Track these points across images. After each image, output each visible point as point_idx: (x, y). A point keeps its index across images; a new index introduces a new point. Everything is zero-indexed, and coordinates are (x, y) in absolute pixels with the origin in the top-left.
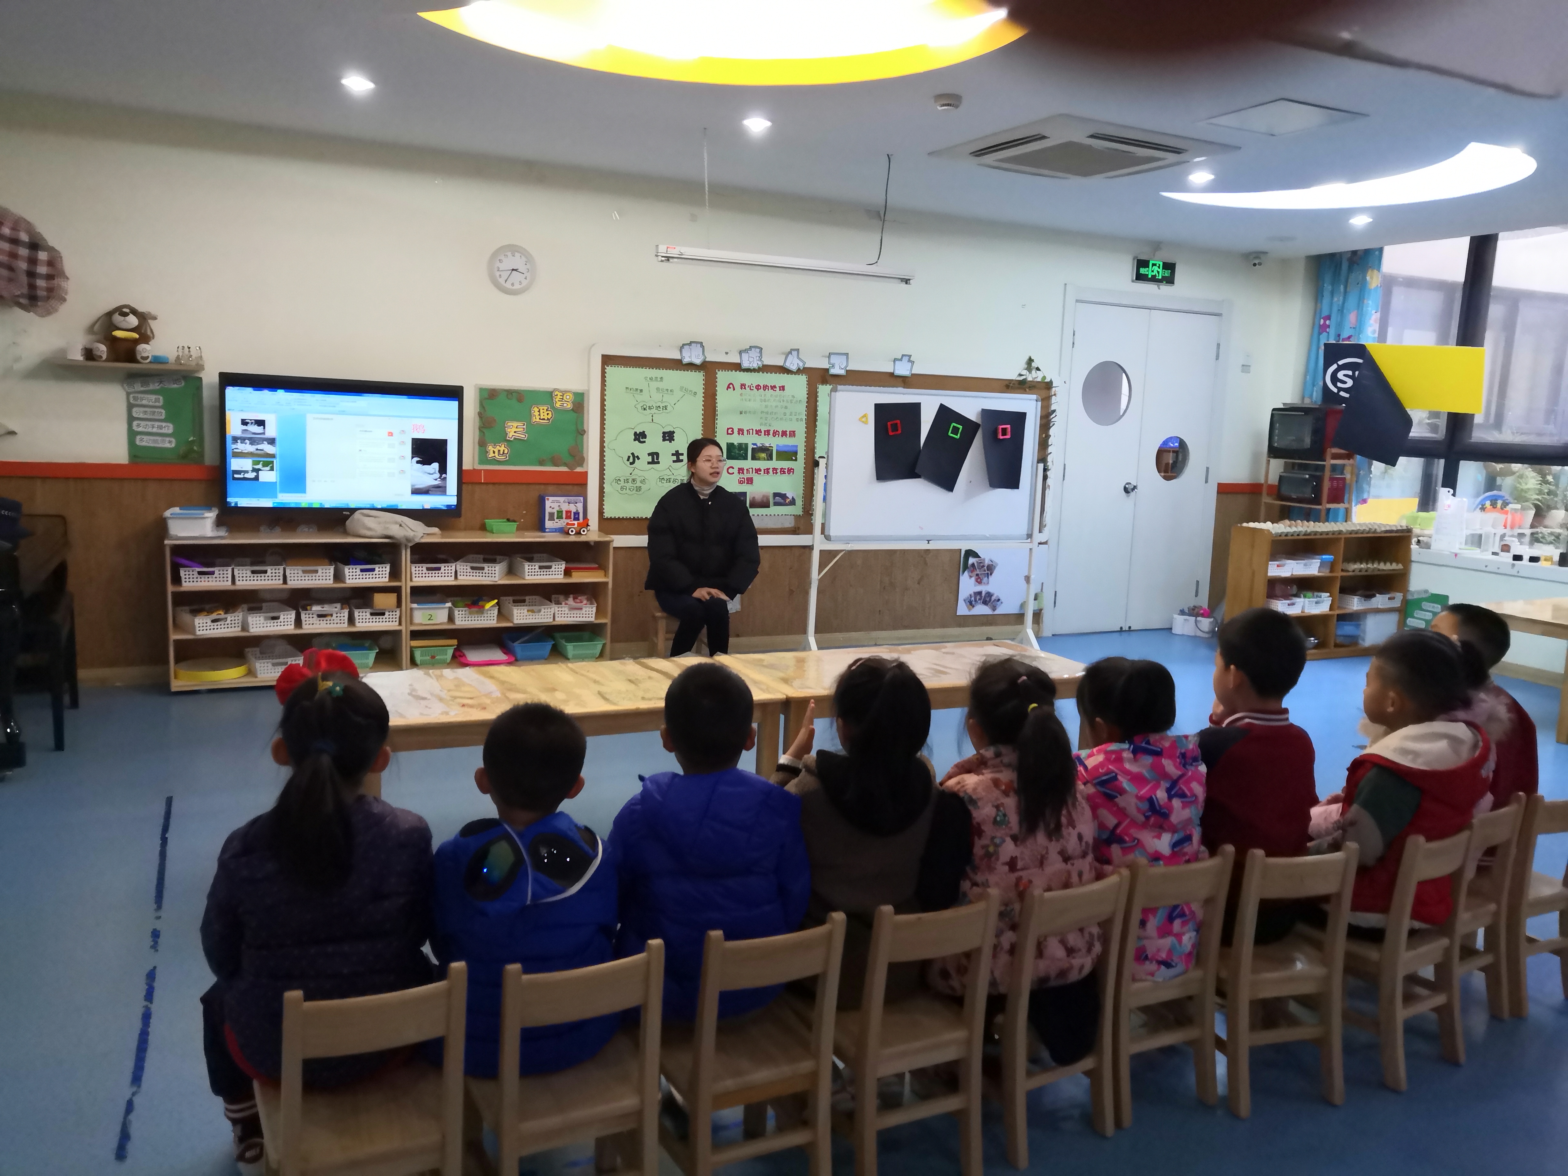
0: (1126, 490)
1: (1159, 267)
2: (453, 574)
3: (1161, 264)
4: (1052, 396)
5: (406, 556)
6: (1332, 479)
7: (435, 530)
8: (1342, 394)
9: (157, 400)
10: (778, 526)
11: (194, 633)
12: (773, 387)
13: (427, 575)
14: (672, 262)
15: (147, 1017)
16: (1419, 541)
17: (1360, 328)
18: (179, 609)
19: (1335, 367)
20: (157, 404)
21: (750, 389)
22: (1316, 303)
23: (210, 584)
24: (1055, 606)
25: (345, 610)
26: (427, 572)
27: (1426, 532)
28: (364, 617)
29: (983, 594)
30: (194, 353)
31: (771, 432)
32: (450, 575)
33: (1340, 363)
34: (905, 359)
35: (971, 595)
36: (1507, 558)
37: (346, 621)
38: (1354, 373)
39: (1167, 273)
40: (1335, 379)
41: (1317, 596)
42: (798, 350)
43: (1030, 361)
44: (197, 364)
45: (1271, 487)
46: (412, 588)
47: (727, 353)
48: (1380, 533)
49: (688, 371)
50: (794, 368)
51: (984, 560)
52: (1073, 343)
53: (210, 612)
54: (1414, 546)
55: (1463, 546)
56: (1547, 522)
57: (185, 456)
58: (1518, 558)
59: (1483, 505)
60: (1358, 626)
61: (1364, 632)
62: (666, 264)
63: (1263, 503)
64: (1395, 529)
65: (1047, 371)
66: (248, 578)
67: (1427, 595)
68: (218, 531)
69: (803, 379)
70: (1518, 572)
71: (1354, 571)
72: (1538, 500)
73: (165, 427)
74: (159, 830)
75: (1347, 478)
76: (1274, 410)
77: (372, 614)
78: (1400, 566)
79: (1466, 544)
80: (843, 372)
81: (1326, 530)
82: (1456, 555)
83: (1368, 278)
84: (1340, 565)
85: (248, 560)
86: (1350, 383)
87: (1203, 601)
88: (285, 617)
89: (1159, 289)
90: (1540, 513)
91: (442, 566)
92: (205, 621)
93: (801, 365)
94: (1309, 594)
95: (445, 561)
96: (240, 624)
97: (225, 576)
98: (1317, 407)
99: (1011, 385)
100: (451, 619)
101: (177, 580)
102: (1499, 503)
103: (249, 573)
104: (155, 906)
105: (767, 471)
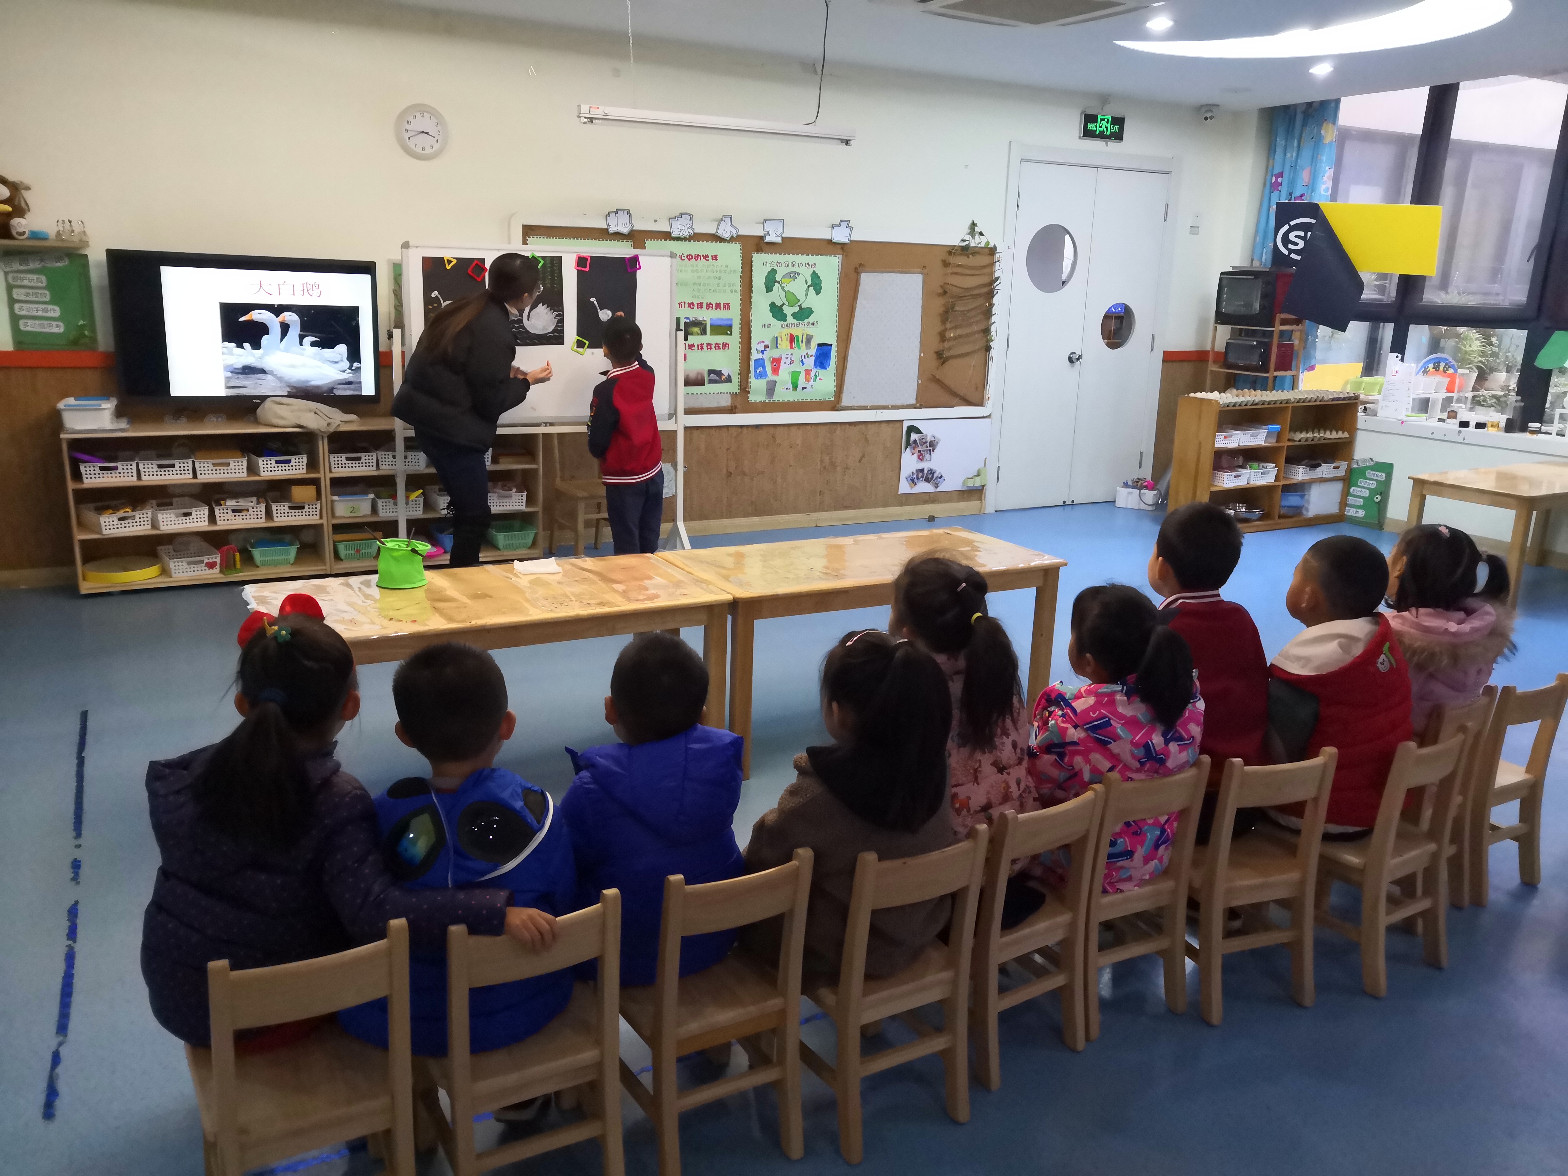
0: (1071, 360)
1: (1107, 122)
2: (374, 464)
3: (1110, 118)
4: (995, 262)
5: (323, 447)
6: (1280, 346)
7: (353, 417)
8: (1293, 256)
9: (39, 281)
10: (714, 404)
11: (100, 533)
12: (705, 257)
13: (347, 465)
14: (595, 124)
15: (70, 958)
16: (1365, 409)
17: (1313, 186)
18: (82, 506)
19: (1286, 227)
20: (40, 284)
21: (681, 259)
22: (1268, 161)
23: (114, 480)
24: (997, 482)
25: (262, 504)
26: (347, 462)
27: (1371, 398)
28: (282, 512)
29: (926, 471)
30: (77, 228)
31: (705, 305)
32: (371, 464)
33: (1292, 223)
34: (844, 224)
35: (913, 473)
36: (1453, 424)
37: (263, 516)
38: (1306, 234)
39: (1116, 128)
40: (1286, 241)
41: (1263, 467)
42: (730, 217)
43: (974, 225)
44: (81, 240)
45: (1217, 354)
46: (331, 479)
47: (656, 221)
48: (1327, 401)
49: (614, 241)
50: (727, 236)
51: (926, 436)
52: (1018, 206)
53: (116, 509)
54: (1360, 414)
55: (1409, 413)
56: (1487, 384)
57: (75, 342)
58: (1464, 424)
59: (1426, 369)
60: (1303, 496)
61: (1308, 502)
62: (589, 126)
63: (1209, 371)
64: (1342, 396)
65: (992, 236)
66: (155, 473)
67: (1372, 464)
68: (118, 423)
69: (736, 248)
70: (1464, 439)
71: (1300, 441)
72: (1481, 362)
73: (50, 310)
74: (74, 749)
75: (1295, 344)
76: (1222, 273)
77: (290, 508)
78: (1346, 435)
79: (1413, 411)
80: (778, 240)
81: (1273, 399)
82: (1402, 422)
83: (1323, 132)
84: (1287, 435)
85: (152, 453)
86: (1301, 244)
87: (1147, 473)
88: (198, 513)
89: (1107, 145)
90: (1482, 377)
91: (362, 455)
92: (111, 520)
93: (734, 232)
94: (1255, 465)
95: (366, 450)
96: (150, 522)
97: (130, 471)
98: (1268, 270)
99: (954, 251)
100: (374, 510)
101: (77, 476)
102: (1442, 365)
103: (156, 468)
104: (74, 834)
105: (701, 347)
